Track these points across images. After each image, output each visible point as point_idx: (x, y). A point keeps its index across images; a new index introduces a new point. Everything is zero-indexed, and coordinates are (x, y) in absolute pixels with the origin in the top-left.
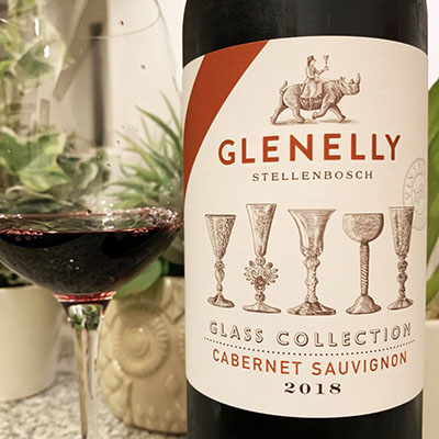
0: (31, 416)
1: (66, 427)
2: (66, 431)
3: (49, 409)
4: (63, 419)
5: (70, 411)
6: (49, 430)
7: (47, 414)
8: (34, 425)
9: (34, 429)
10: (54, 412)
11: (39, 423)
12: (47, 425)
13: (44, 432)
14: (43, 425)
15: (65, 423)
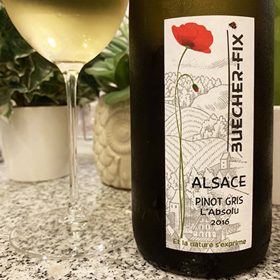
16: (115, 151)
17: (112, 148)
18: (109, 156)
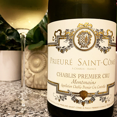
0: (3, 89)
1: (14, 90)
2: (15, 91)
3: (8, 87)
4: (13, 89)
5: (15, 87)
6: (9, 91)
7: (8, 88)
8: (4, 90)
9: (4, 91)
10: (10, 88)
11: (6, 90)
12: (8, 90)
13: (8, 92)
14: (7, 90)
15: (13, 90)
16: (32, 71)
17: (31, 70)
18: (29, 73)
